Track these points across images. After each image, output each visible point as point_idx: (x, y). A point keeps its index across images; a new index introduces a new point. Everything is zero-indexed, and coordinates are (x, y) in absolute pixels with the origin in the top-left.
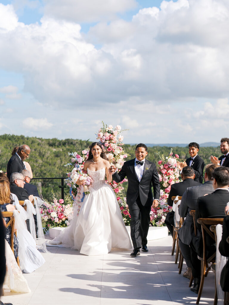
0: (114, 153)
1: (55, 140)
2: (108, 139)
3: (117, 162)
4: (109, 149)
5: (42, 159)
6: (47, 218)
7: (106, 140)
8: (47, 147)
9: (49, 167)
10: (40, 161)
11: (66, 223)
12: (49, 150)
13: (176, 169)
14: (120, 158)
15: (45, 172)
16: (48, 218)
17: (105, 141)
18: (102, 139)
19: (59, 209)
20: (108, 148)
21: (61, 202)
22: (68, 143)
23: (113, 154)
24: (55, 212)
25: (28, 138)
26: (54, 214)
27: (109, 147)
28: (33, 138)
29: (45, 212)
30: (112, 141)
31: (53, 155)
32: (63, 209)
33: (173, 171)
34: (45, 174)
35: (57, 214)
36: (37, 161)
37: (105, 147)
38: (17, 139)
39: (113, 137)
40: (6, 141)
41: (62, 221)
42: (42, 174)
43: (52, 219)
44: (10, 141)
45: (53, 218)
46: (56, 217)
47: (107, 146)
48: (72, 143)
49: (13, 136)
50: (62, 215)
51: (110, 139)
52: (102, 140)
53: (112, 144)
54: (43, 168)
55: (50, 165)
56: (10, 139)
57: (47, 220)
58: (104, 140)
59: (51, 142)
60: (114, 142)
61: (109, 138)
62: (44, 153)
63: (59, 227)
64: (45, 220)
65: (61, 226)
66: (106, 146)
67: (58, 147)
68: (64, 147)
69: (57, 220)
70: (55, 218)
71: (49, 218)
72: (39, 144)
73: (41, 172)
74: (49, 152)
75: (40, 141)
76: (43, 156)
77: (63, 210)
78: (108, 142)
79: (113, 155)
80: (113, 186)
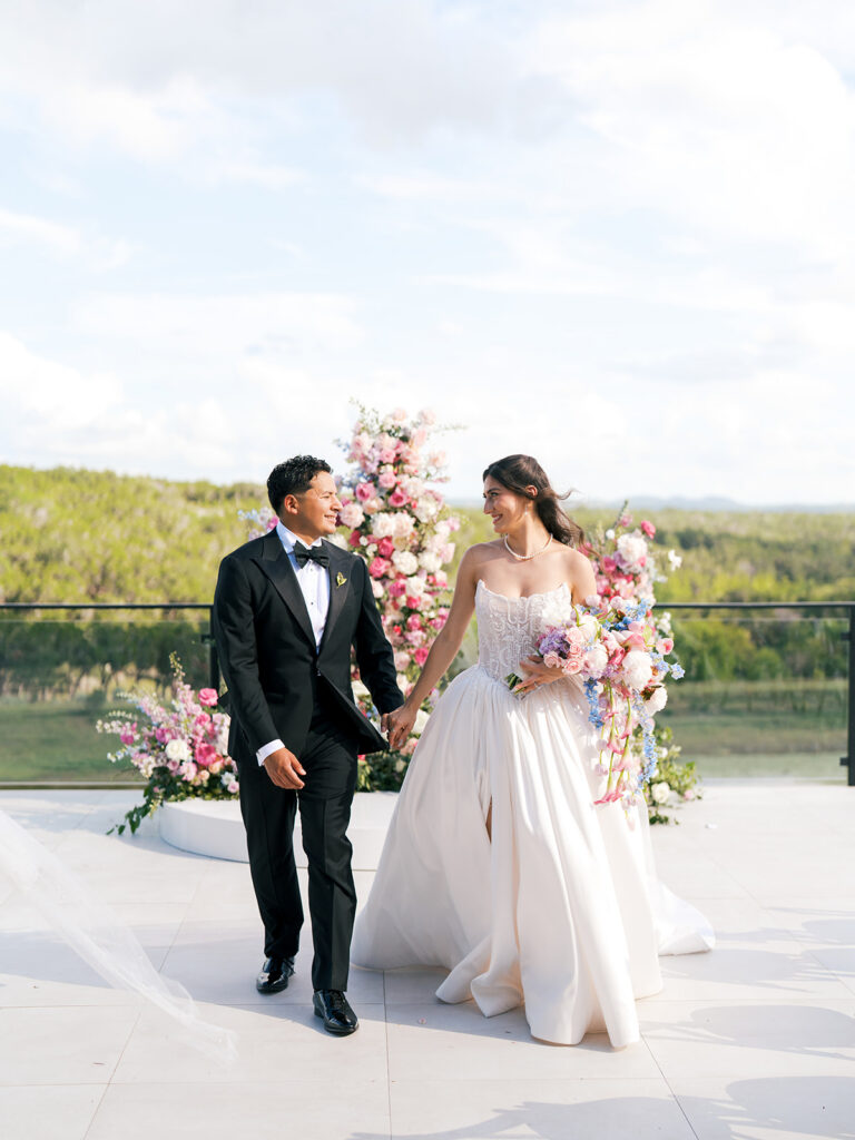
0: (417, 513)
1: (204, 484)
2: (392, 461)
3: (424, 549)
4: (399, 499)
5: (165, 538)
6: (149, 763)
7: (381, 464)
8: (182, 503)
9: (185, 563)
10: (160, 544)
11: (225, 782)
12: (185, 511)
13: (644, 579)
14: (435, 533)
15: (173, 575)
16: (154, 765)
17: (379, 467)
18: (369, 460)
19: (199, 727)
20: (391, 492)
21: (207, 702)
22: (242, 493)
23: (413, 516)
24: (183, 738)
25: (125, 479)
26: (178, 750)
27: (398, 491)
28: (141, 478)
29: (142, 739)
30: (406, 467)
31: (197, 528)
32: (216, 728)
33: (632, 583)
34: (173, 582)
35: (192, 746)
36: (150, 545)
37: (381, 490)
38: (93, 479)
39: (409, 453)
40: (60, 487)
41: (211, 774)
42: (165, 582)
43: (170, 766)
44: (73, 487)
45: (174, 763)
46: (185, 759)
47: (391, 485)
48: (251, 494)
49: (82, 473)
50: (209, 750)
51: (399, 461)
52: (368, 463)
53: (405, 480)
54: (168, 565)
55: (188, 554)
56: (73, 480)
57: (151, 772)
58: (377, 464)
59: (193, 491)
60: (412, 469)
61: (394, 455)
62: (170, 522)
63: (197, 799)
64: (143, 771)
65: (207, 797)
66: (385, 485)
67: (211, 503)
68: (228, 505)
69: (189, 771)
70: (181, 764)
71: (161, 764)
72: (157, 496)
73: (163, 574)
74: (186, 519)
75: (160, 488)
76: (169, 530)
77: (213, 730)
78: (390, 468)
79: (413, 520)
80: (410, 638)
